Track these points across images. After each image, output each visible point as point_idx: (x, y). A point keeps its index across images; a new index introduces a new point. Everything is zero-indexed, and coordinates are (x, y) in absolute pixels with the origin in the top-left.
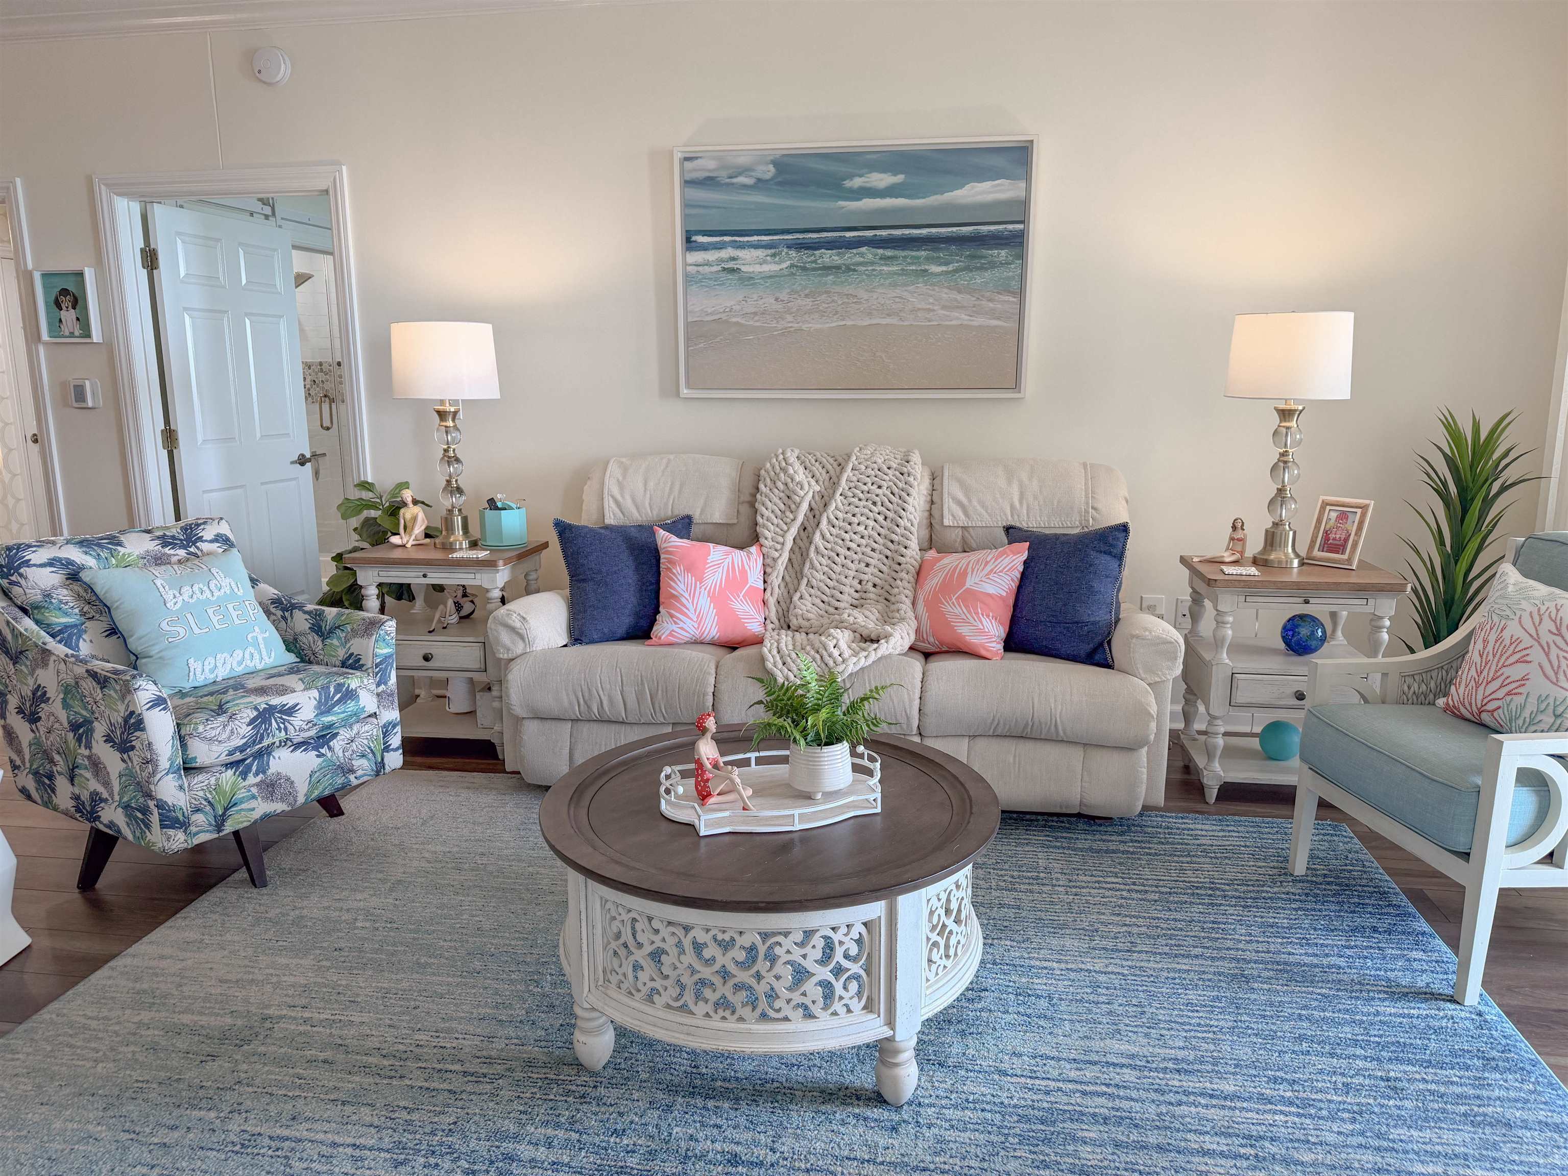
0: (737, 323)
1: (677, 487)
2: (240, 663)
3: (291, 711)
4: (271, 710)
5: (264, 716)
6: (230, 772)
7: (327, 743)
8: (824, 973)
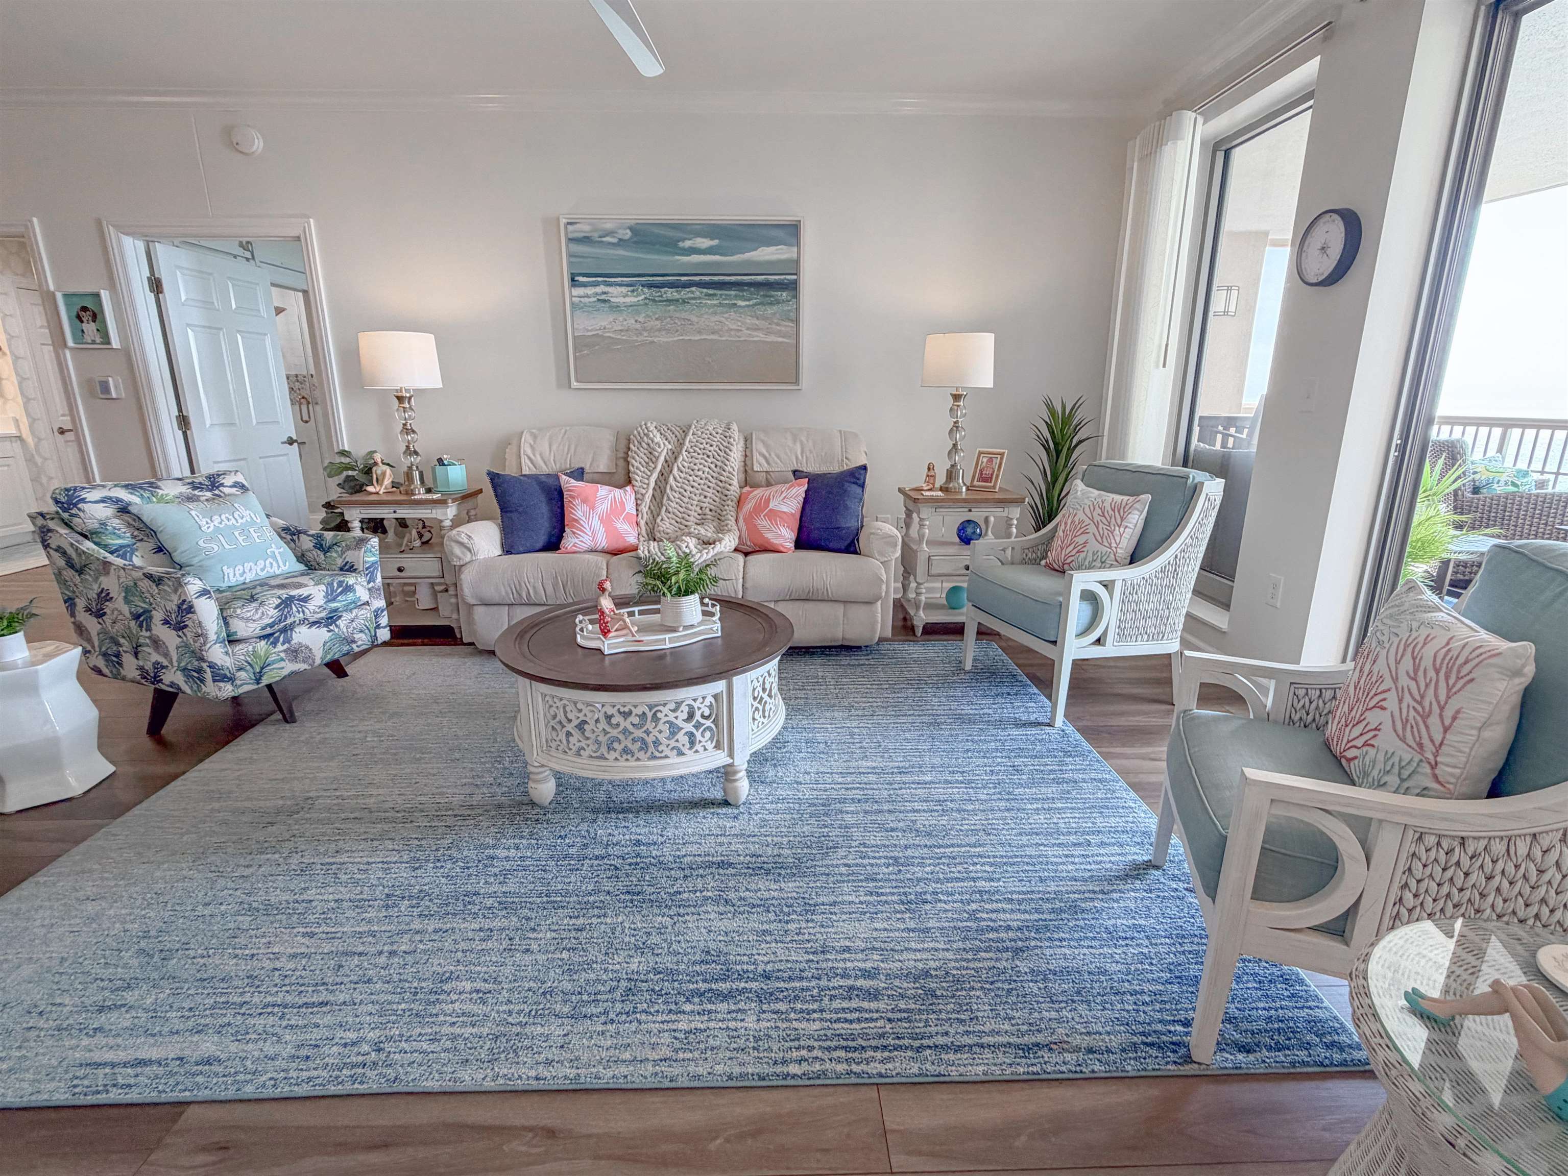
0: (610, 337)
1: (573, 447)
2: (262, 570)
3: (306, 599)
4: (291, 599)
5: (287, 603)
6: (263, 643)
7: (335, 622)
8: (689, 727)
